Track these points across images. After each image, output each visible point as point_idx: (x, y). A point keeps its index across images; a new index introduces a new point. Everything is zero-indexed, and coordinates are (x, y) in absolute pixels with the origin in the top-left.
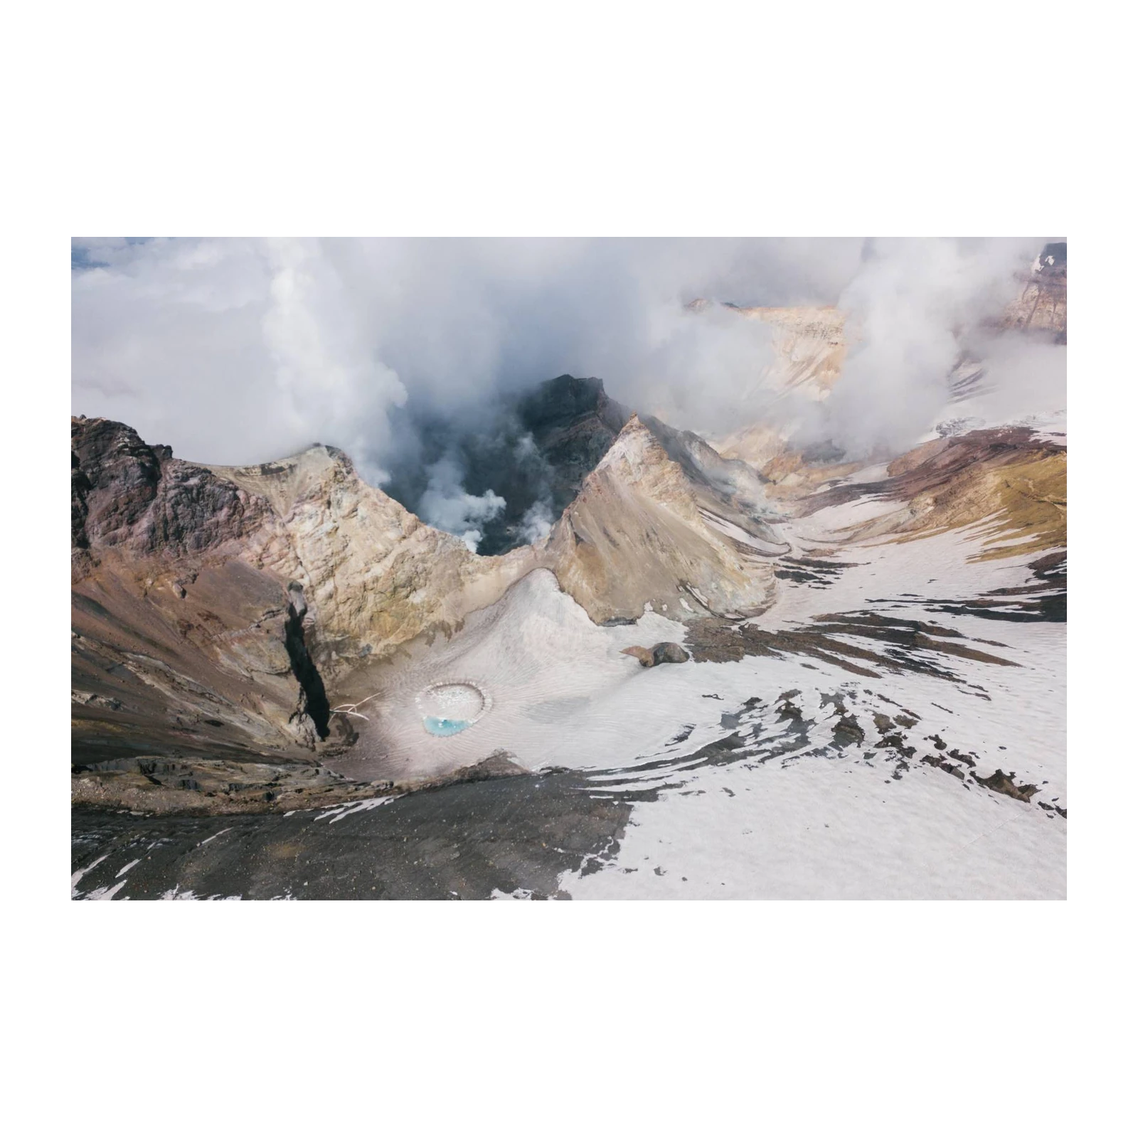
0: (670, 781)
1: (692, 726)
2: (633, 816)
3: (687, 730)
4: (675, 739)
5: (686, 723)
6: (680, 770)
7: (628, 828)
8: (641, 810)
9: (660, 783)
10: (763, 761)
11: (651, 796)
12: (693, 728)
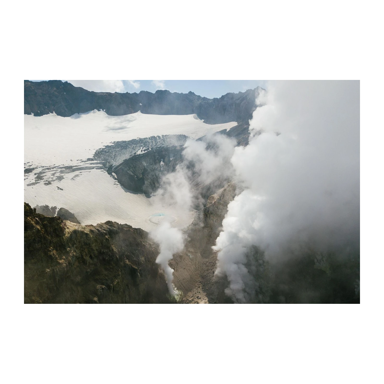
0: (84, 163)
1: (72, 179)
2: (93, 156)
3: (74, 178)
4: (79, 176)
5: (73, 181)
6: (80, 166)
7: (94, 154)
8: (91, 157)
9: (86, 163)
10: (59, 166)
11: (89, 159)
12: (72, 178)
